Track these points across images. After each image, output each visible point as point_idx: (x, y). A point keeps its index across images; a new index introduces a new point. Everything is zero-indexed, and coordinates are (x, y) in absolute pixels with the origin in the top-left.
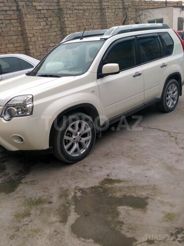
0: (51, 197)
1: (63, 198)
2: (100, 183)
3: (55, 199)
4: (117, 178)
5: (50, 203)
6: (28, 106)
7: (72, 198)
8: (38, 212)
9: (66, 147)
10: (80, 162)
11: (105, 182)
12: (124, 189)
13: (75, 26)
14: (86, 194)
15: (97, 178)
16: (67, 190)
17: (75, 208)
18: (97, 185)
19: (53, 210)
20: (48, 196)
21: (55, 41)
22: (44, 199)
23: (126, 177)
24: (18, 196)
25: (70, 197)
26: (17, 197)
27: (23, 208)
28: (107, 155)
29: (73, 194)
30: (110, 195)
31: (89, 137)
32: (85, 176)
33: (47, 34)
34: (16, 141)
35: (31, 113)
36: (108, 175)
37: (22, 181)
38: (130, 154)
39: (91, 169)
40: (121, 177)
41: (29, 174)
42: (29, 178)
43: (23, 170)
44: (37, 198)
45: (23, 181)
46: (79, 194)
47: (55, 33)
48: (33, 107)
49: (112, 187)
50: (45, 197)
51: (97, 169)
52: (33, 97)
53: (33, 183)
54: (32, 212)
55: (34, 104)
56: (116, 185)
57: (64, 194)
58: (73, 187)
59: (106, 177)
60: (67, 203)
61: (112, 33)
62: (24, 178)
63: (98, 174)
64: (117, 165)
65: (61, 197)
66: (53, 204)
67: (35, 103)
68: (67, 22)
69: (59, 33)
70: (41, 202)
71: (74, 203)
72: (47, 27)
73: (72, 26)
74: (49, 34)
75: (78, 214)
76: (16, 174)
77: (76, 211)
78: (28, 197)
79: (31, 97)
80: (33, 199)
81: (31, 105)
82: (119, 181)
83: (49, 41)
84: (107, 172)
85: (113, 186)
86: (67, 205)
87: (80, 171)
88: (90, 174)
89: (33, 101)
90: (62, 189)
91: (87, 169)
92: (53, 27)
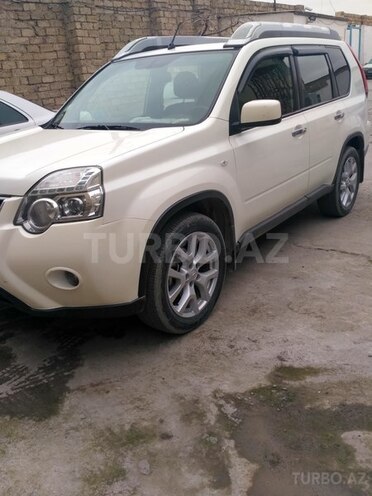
0: (162, 421)
1: (194, 421)
2: (269, 377)
3: (173, 425)
4: (304, 365)
5: (166, 437)
6: (91, 194)
7: (218, 421)
8: (145, 465)
9: (171, 296)
10: (197, 331)
11: (279, 374)
12: (334, 390)
13: (98, 42)
14: (248, 407)
15: (256, 366)
16: (196, 401)
17: (236, 446)
18: (265, 383)
19: (181, 454)
20: (153, 419)
21: (54, 71)
22: (145, 428)
23: (324, 361)
24: (72, 425)
25: (212, 418)
26: (73, 428)
27: (100, 457)
28: (254, 312)
29: (215, 410)
30: (308, 406)
31: (214, 272)
32: (226, 364)
33: (36, 56)
34: (56, 285)
35: (100, 213)
36: (280, 358)
37: (67, 385)
38: (306, 307)
39: (232, 347)
40: (314, 360)
41: (82, 365)
42: (84, 375)
43: (60, 358)
44: (127, 427)
45: (71, 384)
46: (230, 409)
47: (54, 55)
48: (104, 196)
49: (304, 387)
50: (145, 424)
51: (246, 345)
52: (102, 172)
53: (99, 388)
54: (128, 464)
55: (106, 191)
56: (309, 379)
57: (192, 412)
58: (208, 391)
59: (279, 363)
60: (211, 434)
61: (249, 35)
62: (71, 376)
63: (253, 356)
64: (290, 334)
65: (186, 418)
66: (174, 440)
67: (109, 187)
68: (79, 33)
69: (62, 54)
70: (142, 437)
71: (227, 434)
72: (37, 40)
73: (92, 41)
74: (42, 56)
75: (252, 460)
76: (47, 370)
77: (242, 454)
78: (101, 426)
79: (97, 171)
80: (116, 430)
81: (97, 192)
82: (312, 371)
83: (41, 72)
84: (276, 351)
85: (303, 382)
86: (214, 440)
87: (207, 352)
88: (236, 358)
89: (102, 184)
90: (182, 398)
91: (223, 346)
92: (50, 40)
